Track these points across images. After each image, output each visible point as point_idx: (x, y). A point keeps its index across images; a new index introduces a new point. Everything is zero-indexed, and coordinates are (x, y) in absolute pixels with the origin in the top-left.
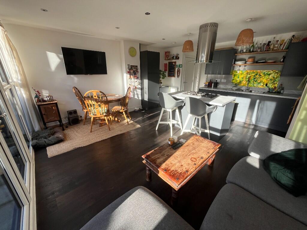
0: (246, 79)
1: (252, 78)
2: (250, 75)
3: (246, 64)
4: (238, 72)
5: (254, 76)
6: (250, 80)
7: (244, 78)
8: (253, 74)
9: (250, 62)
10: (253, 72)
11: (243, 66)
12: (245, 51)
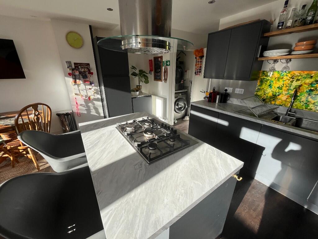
0: (288, 90)
1: (305, 88)
2: (299, 83)
3: (289, 57)
4: (271, 74)
5: (311, 84)
6: (298, 95)
7: (284, 88)
8: (308, 81)
9: (301, 50)
10: (308, 74)
11: (284, 61)
12: (289, 24)
